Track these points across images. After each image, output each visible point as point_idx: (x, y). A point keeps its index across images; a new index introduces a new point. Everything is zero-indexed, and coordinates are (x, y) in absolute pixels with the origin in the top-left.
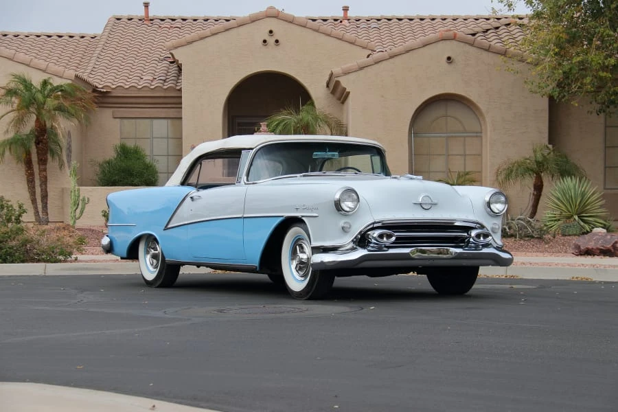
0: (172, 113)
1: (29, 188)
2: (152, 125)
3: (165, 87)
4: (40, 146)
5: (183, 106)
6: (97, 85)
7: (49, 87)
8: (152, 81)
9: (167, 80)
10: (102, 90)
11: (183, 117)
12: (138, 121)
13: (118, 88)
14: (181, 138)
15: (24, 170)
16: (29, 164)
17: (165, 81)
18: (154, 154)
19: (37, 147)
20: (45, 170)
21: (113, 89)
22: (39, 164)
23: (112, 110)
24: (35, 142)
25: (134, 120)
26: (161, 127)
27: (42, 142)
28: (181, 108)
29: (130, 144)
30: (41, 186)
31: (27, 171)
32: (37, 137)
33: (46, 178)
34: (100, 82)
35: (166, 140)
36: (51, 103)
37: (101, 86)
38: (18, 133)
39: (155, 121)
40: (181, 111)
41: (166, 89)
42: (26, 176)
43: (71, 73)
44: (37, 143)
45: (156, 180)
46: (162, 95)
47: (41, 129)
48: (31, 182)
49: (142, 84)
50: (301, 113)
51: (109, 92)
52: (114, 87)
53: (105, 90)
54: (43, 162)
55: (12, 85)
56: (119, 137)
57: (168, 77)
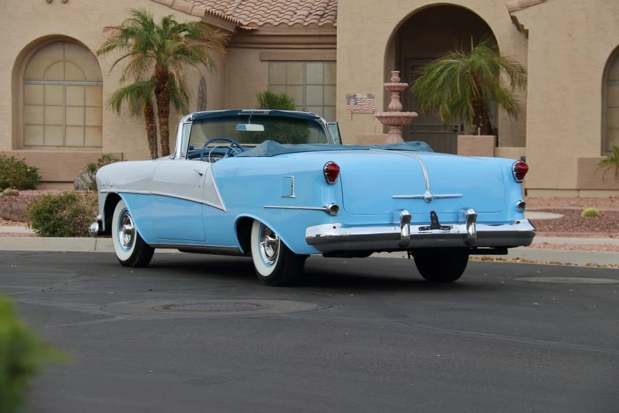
0: (327, 54)
1: (150, 144)
2: (305, 70)
3: (321, 24)
4: (161, 95)
5: (338, 46)
6: (241, 21)
7: (173, 25)
8: (307, 17)
9: (325, 16)
10: (247, 28)
11: (338, 59)
12: (289, 64)
13: (266, 25)
14: (335, 85)
15: (145, 122)
16: (149, 115)
17: (322, 16)
18: (307, 104)
19: (157, 97)
20: (166, 124)
21: (261, 26)
22: (160, 117)
23: (259, 51)
24: (155, 91)
25: (283, 64)
26: (315, 71)
27: (162, 90)
28: (336, 48)
29: (277, 92)
30: (162, 142)
31: (148, 124)
32: (158, 85)
33: (167, 132)
34: (245, 17)
35: (321, 87)
36: (171, 45)
37: (246, 23)
38: (140, 80)
39: (309, 65)
40: (336, 53)
41: (322, 26)
42: (146, 131)
43: (201, 9)
44: (157, 92)
45: (306, 136)
46: (318, 33)
47: (162, 76)
48: (153, 137)
49: (295, 19)
50: (472, 56)
51: (256, 30)
52: (261, 24)
53: (250, 28)
54: (164, 113)
55: (129, 25)
56: (267, 83)
57: (327, 12)
